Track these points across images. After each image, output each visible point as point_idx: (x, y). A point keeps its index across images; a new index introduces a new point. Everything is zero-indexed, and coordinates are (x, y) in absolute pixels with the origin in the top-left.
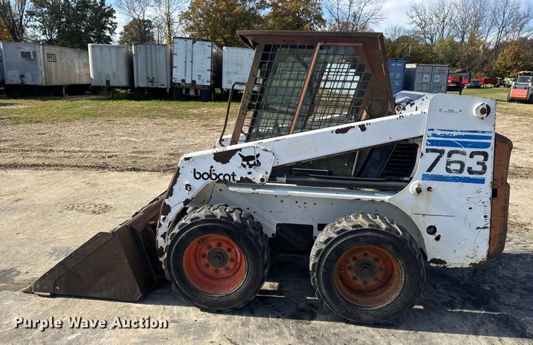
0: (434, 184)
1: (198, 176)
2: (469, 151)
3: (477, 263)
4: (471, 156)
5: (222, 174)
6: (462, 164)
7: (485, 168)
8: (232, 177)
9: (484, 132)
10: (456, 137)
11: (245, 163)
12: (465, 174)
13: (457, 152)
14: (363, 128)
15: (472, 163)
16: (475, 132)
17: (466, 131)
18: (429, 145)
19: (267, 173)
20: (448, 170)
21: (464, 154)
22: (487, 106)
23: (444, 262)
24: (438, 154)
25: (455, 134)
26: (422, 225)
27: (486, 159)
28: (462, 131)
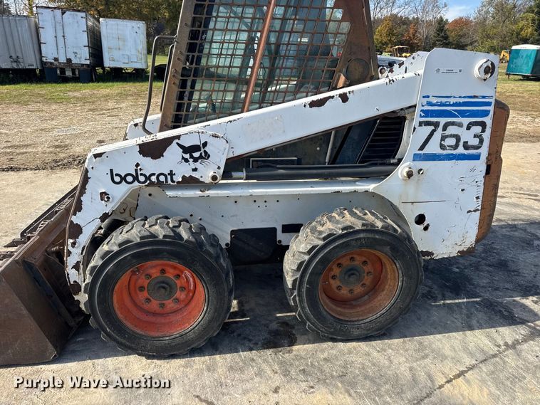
0: (425, 165)
1: (117, 179)
2: (466, 121)
3: (465, 250)
4: (468, 128)
5: (154, 174)
6: (458, 138)
7: (481, 141)
8: (169, 177)
9: (484, 97)
10: (454, 105)
11: (187, 156)
12: (461, 150)
13: (453, 124)
14: (344, 98)
15: (468, 136)
16: (475, 97)
17: (464, 97)
18: (423, 117)
19: (219, 168)
20: (442, 147)
21: (460, 125)
22: (492, 64)
23: (431, 254)
24: (432, 128)
25: (452, 101)
26: (410, 214)
27: (483, 131)
28: (460, 97)
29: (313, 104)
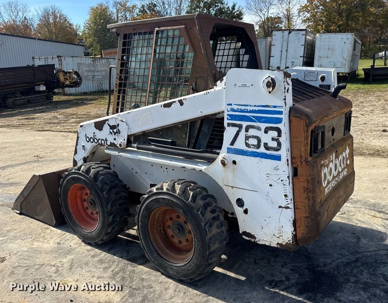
0: (237, 158)
1: (88, 140)
2: (263, 126)
3: (284, 244)
4: (266, 132)
5: (100, 139)
6: (259, 140)
7: (279, 144)
8: (105, 142)
9: (275, 107)
10: (251, 112)
11: (111, 131)
12: (262, 150)
13: (253, 127)
14: (181, 103)
15: (267, 138)
16: (267, 106)
17: (258, 106)
18: (230, 120)
19: (124, 140)
20: (247, 145)
21: (259, 129)
22: (272, 79)
23: (253, 237)
24: (237, 129)
25: (249, 108)
26: (233, 198)
27: (280, 135)
28: (255, 106)
29: (165, 106)
